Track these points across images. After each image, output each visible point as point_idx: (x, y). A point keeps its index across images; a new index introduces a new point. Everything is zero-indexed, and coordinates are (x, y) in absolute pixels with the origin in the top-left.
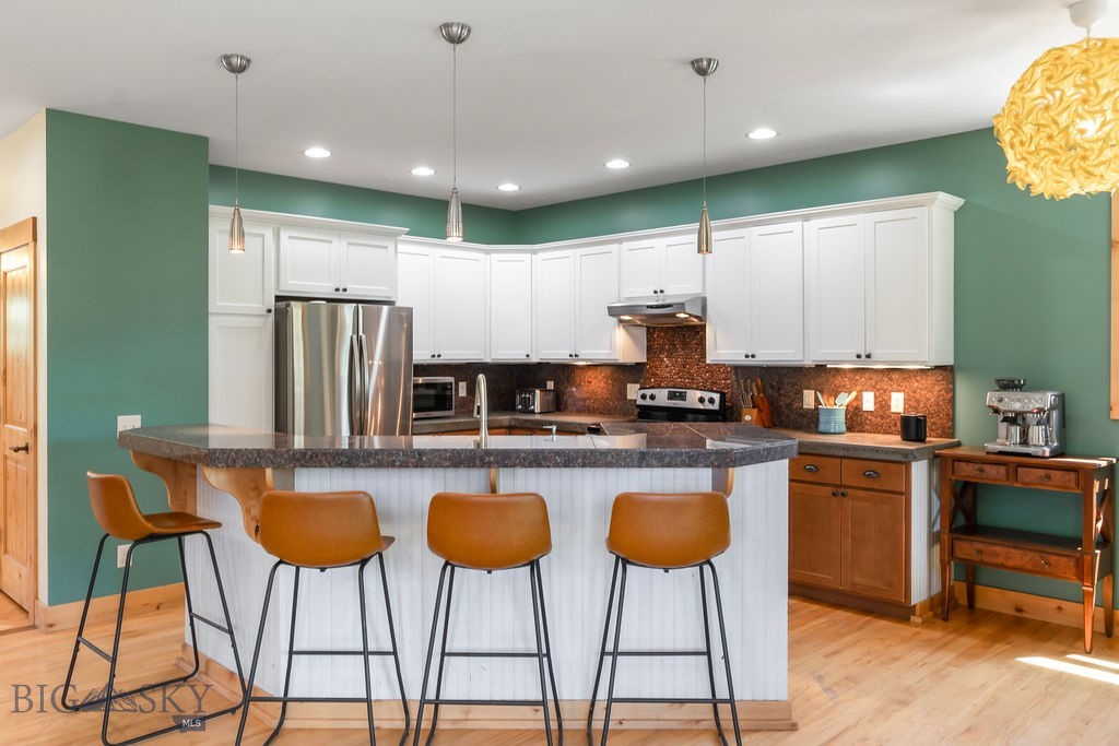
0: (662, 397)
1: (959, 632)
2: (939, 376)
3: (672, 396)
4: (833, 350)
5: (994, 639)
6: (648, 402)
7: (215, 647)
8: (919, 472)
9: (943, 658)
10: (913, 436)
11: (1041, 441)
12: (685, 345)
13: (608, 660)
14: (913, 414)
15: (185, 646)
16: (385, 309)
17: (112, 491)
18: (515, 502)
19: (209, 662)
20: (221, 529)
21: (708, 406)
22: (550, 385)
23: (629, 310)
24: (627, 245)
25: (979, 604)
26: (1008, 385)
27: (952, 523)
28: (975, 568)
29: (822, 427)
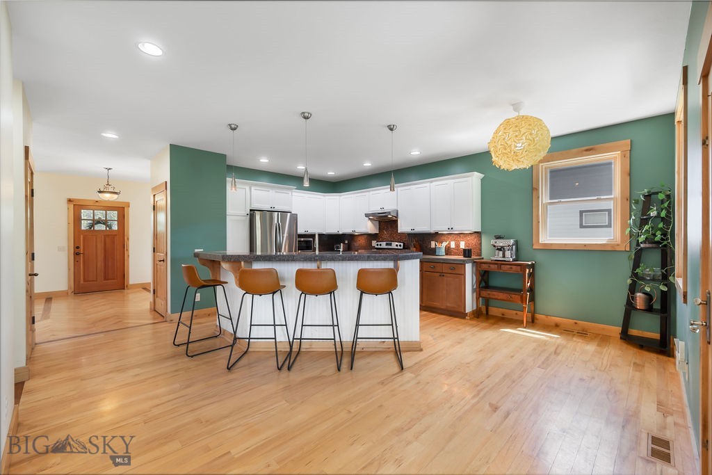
0: (384, 245)
1: (482, 322)
2: (476, 235)
3: (387, 244)
4: (441, 227)
5: (493, 324)
6: (379, 247)
7: (227, 326)
8: (469, 268)
9: (475, 329)
10: (467, 255)
11: (509, 256)
12: (392, 227)
14: (467, 248)
15: (217, 326)
16: (289, 214)
17: (190, 270)
18: (326, 272)
19: (224, 331)
20: (228, 283)
21: (399, 247)
22: (346, 242)
23: (373, 215)
24: (371, 193)
25: (490, 313)
26: (498, 237)
27: (480, 285)
28: (488, 301)
29: (437, 254)
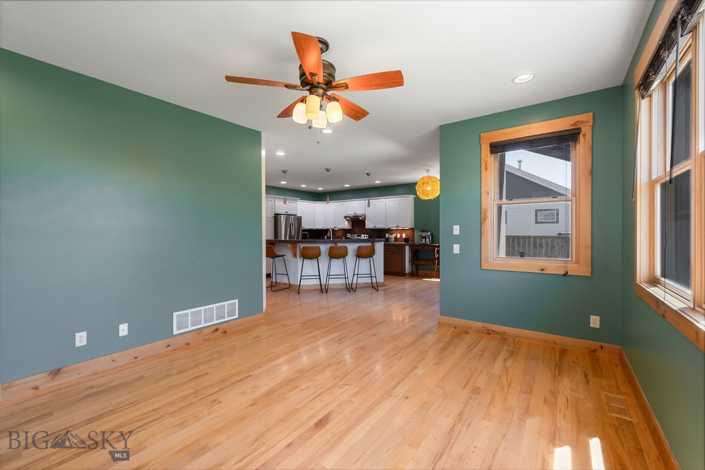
0: (355, 236)
1: (414, 277)
2: (411, 230)
3: (358, 236)
4: (392, 226)
6: (352, 237)
8: (407, 248)
10: (406, 242)
11: (428, 241)
12: (361, 225)
13: (356, 276)
14: (406, 238)
16: (296, 216)
18: (341, 247)
20: (293, 258)
21: (366, 238)
23: (348, 217)
24: (348, 203)
25: (418, 273)
26: (422, 231)
28: (417, 266)
29: (391, 241)
